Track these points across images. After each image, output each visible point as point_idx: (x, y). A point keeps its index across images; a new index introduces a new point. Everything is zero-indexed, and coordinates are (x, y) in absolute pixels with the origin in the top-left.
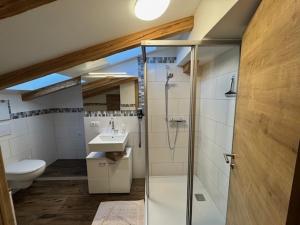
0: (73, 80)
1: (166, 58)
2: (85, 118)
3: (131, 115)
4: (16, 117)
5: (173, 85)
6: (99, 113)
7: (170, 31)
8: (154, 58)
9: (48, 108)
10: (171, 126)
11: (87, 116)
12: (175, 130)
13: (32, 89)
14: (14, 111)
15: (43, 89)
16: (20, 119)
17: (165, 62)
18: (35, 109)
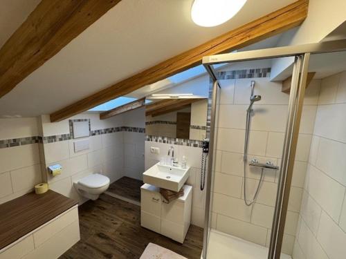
0: (138, 101)
1: (252, 71)
2: (146, 142)
3: (195, 146)
4: (94, 134)
5: (261, 111)
6: (160, 138)
7: (256, 34)
8: (234, 72)
9: (120, 126)
10: (252, 170)
11: (149, 140)
12: (258, 177)
13: (107, 110)
14: (93, 129)
15: (115, 109)
16: (97, 136)
17: (250, 76)
18: (110, 127)
